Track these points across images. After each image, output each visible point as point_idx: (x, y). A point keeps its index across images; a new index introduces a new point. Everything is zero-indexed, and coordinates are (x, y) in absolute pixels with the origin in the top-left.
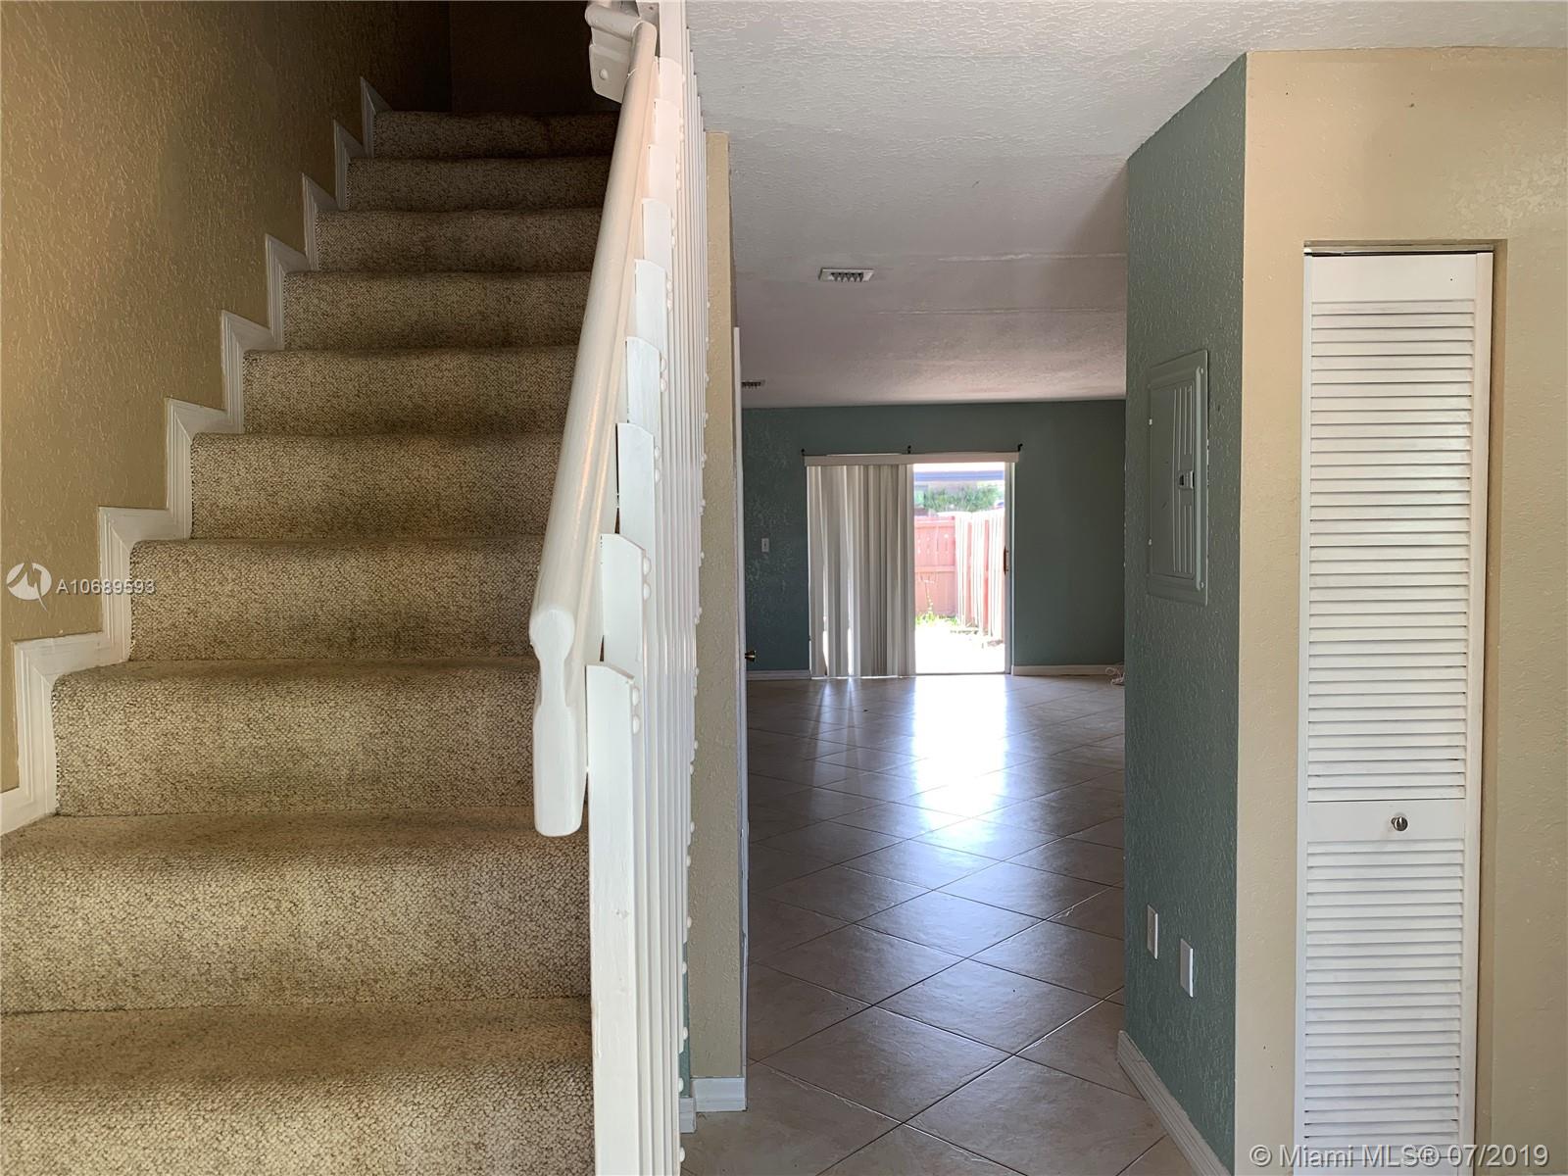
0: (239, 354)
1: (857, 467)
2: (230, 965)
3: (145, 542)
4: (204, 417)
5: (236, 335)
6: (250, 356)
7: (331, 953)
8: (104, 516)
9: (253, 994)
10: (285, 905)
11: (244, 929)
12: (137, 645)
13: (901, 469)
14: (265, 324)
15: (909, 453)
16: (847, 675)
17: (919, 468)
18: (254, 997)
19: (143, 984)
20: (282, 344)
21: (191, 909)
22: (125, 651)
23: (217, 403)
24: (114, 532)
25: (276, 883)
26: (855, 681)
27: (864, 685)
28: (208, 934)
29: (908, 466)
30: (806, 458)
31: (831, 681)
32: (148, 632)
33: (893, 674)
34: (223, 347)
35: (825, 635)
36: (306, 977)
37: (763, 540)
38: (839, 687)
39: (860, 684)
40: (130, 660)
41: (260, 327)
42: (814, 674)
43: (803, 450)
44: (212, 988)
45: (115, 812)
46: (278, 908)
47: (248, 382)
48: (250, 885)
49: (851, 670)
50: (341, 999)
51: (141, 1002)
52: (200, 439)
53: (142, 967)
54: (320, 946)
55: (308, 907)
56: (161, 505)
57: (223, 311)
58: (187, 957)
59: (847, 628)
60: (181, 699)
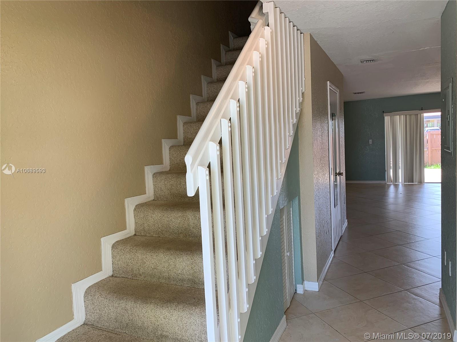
0: (195, 104)
1: (403, 116)
2: (177, 230)
3: (172, 146)
4: (186, 118)
5: (194, 99)
6: (197, 104)
7: (195, 229)
8: (163, 141)
9: (181, 236)
10: (187, 219)
11: (180, 223)
12: (170, 167)
13: (419, 115)
14: (202, 96)
15: (422, 110)
16: (399, 182)
17: (426, 115)
18: (182, 237)
19: (163, 233)
20: (206, 100)
21: (171, 218)
22: (168, 169)
23: (190, 115)
24: (166, 144)
25: (185, 214)
26: (402, 184)
27: (405, 186)
28: (173, 223)
29: (421, 114)
30: (384, 114)
31: (393, 184)
32: (173, 164)
33: (416, 183)
34: (191, 102)
35: (391, 170)
36: (191, 234)
37: (370, 140)
38: (396, 186)
39: (403, 185)
40: (169, 170)
41: (201, 97)
42: (387, 182)
43: (383, 112)
44: (174, 234)
45: (163, 200)
46: (185, 219)
47: (197, 110)
48: (181, 214)
49: (400, 181)
50: (197, 239)
51: (163, 236)
52: (185, 123)
53: (163, 229)
54: (193, 227)
55: (191, 220)
56: (177, 138)
57: (191, 95)
58: (170, 228)
59: (399, 168)
60: (174, 178)
